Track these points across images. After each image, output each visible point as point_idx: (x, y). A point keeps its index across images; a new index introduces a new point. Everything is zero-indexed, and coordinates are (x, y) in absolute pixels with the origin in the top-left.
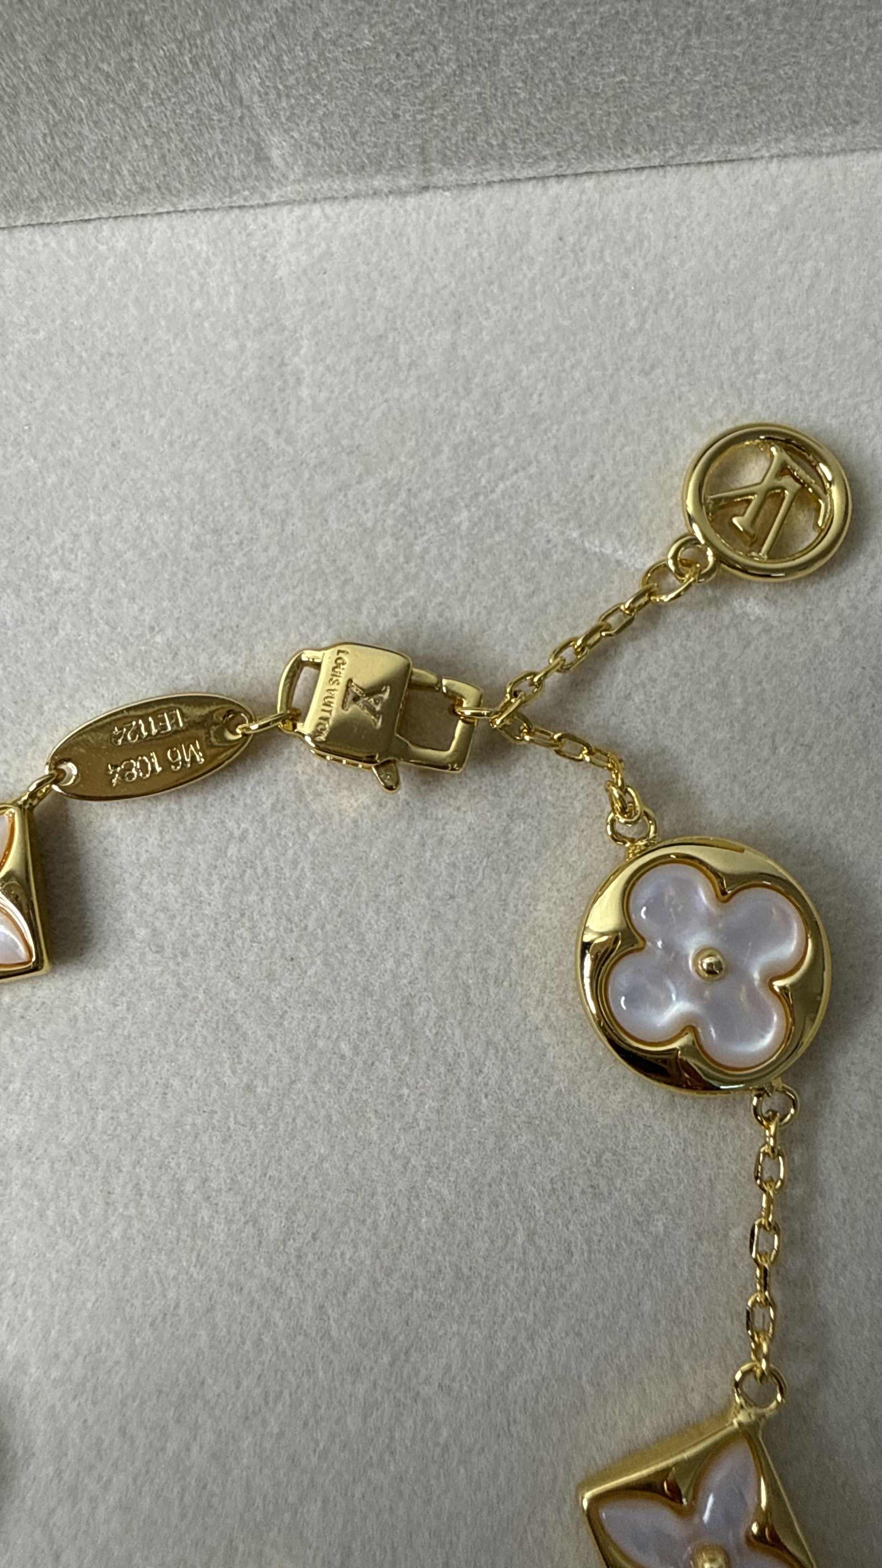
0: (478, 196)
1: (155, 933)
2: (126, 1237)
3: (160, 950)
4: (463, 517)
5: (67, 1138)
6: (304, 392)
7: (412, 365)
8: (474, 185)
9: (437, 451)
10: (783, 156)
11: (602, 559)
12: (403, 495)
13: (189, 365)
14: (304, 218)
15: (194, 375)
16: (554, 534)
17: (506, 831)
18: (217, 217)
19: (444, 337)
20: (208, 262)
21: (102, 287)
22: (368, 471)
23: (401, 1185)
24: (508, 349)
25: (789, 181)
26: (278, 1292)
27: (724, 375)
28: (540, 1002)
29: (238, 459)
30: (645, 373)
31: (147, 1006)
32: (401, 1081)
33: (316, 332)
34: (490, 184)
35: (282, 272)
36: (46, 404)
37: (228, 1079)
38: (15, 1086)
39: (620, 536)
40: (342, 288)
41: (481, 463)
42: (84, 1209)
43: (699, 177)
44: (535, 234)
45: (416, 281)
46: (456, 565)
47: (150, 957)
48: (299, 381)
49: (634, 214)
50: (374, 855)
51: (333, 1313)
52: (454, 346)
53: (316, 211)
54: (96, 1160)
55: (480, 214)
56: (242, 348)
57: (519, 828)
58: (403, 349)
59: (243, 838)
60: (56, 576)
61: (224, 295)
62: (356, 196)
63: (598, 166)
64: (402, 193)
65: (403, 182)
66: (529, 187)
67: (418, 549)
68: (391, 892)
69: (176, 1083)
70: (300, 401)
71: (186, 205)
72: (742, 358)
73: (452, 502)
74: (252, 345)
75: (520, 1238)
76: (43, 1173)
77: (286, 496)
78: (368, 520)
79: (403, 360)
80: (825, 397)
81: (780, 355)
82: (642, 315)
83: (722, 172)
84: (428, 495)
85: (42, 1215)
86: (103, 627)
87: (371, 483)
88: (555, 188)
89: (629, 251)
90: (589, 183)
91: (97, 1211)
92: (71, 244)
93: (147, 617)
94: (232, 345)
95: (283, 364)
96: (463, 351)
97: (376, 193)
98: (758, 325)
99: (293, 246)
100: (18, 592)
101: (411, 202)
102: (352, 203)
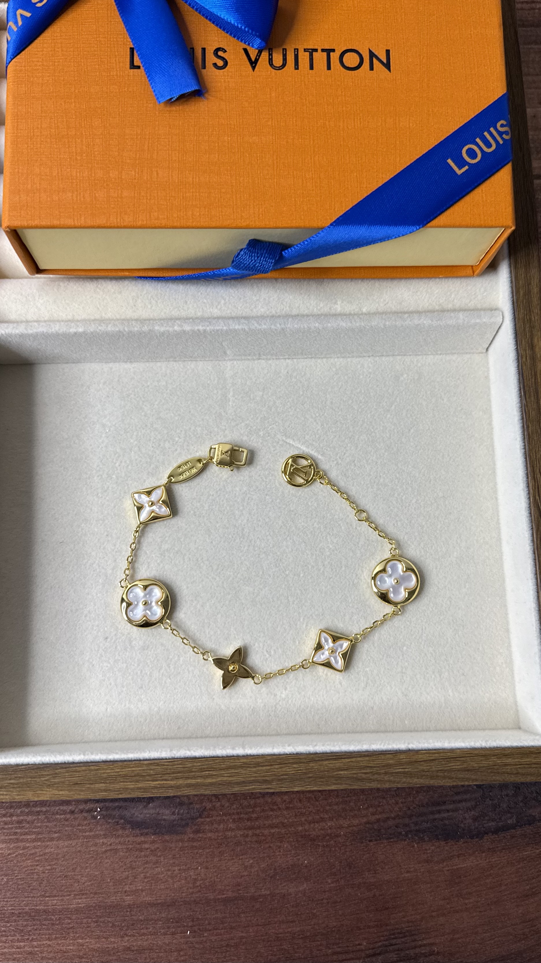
0: (270, 362)
1: (195, 512)
2: (187, 567)
3: (195, 516)
4: (261, 433)
5: (176, 549)
6: (230, 403)
7: (254, 399)
8: (270, 359)
9: (257, 419)
10: (338, 357)
11: (289, 444)
12: (249, 428)
13: (206, 395)
14: (233, 363)
15: (207, 398)
16: (280, 438)
17: (265, 498)
18: (214, 362)
19: (261, 393)
20: (211, 372)
21: (188, 376)
22: (243, 421)
23: (240, 562)
24: (274, 397)
25: (339, 363)
26: (215, 579)
27: (319, 406)
28: (268, 531)
29: (216, 417)
30: (303, 405)
31: (192, 526)
32: (241, 543)
33: (234, 390)
34: (273, 359)
35: (227, 376)
36: (176, 402)
37: (207, 540)
38: (166, 539)
39: (294, 439)
40: (240, 380)
41: (266, 422)
42: (179, 562)
43: (319, 361)
44: (282, 371)
45: (256, 380)
46: (259, 443)
47: (194, 516)
48: (229, 401)
49: (304, 368)
50: (239, 500)
51: (225, 583)
52: (263, 395)
53: (235, 363)
54: (182, 553)
55: (271, 366)
56: (218, 392)
57: (267, 497)
58: (252, 395)
59: (213, 495)
60: (177, 439)
61: (214, 380)
62: (245, 360)
63: (297, 357)
64: (254, 360)
65: (254, 358)
66: (282, 360)
67: (252, 439)
68: (241, 508)
69: (198, 541)
70: (229, 405)
71: (207, 359)
72: (324, 402)
73: (259, 430)
74: (220, 392)
75: (261, 573)
76: (171, 555)
77: (225, 426)
78: (242, 432)
79: (252, 397)
80: (340, 413)
81: (332, 403)
82: (303, 391)
83: (325, 360)
84: (255, 427)
85: (171, 562)
86: (186, 451)
87: (243, 424)
88: (287, 361)
89: (302, 377)
90: (295, 360)
91: (182, 562)
92: (182, 366)
93: (195, 449)
94: (215, 392)
95: (226, 397)
96: (264, 396)
97: (249, 359)
98: (328, 396)
99: (230, 370)
100: (169, 442)
101: (256, 362)
102: (243, 361)
